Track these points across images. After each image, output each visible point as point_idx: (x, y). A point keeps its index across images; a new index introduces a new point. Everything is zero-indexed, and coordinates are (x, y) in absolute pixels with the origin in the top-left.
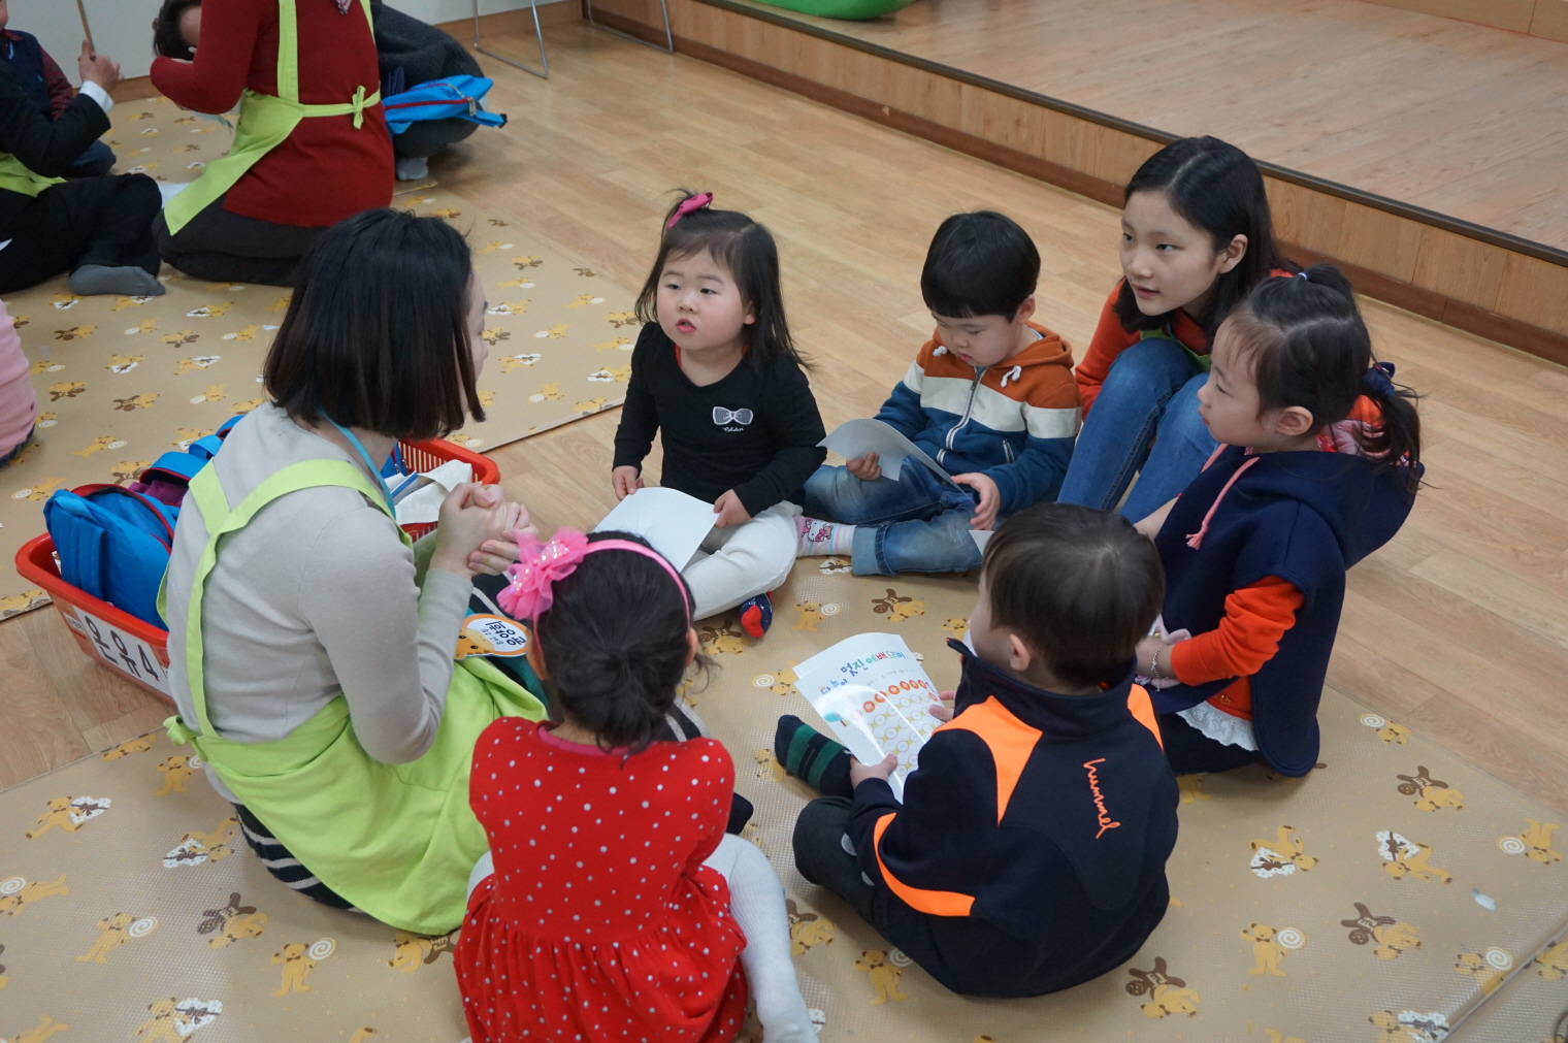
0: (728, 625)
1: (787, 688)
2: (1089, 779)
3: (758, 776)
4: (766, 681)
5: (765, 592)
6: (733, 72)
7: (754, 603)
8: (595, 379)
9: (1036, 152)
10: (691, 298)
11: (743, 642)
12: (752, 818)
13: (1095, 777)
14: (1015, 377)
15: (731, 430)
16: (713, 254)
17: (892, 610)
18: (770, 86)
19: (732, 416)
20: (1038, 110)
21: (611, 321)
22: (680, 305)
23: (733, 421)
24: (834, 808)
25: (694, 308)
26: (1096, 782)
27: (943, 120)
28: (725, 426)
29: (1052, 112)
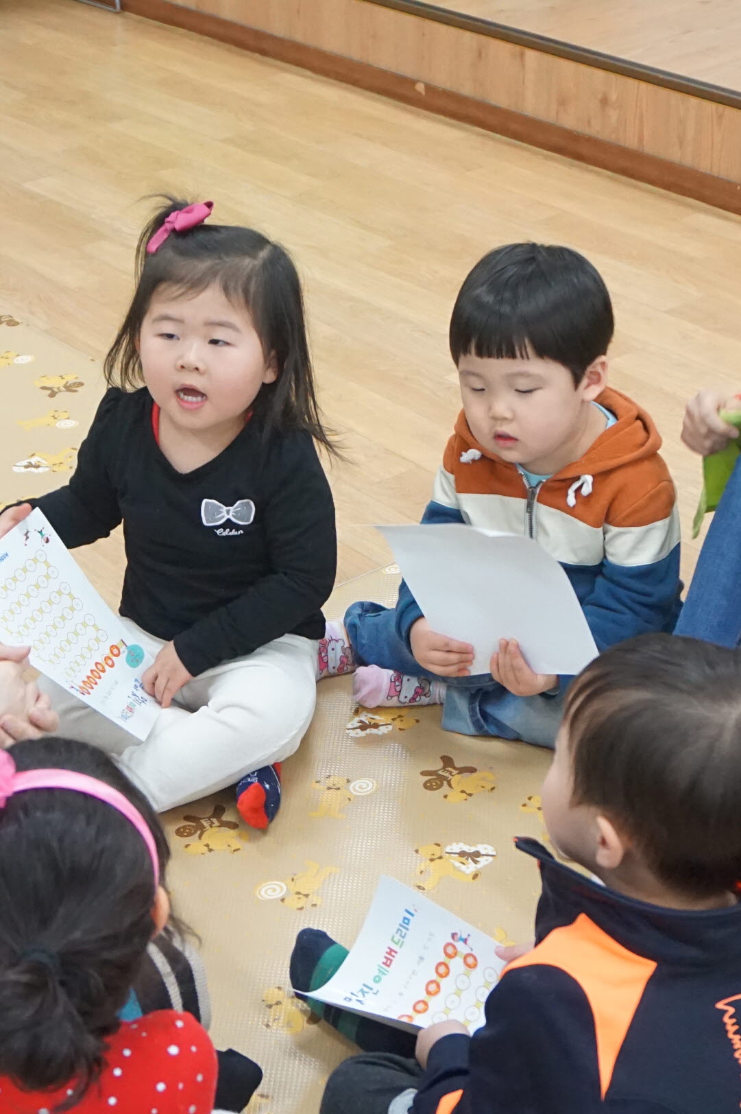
0: (218, 812)
1: (304, 899)
2: (725, 1024)
3: (268, 1026)
4: (274, 890)
5: (271, 762)
6: (206, 38)
7: (255, 780)
8: (23, 470)
9: (630, 142)
10: (194, 351)
11: (240, 836)
12: (261, 1086)
13: (734, 1020)
14: (587, 490)
15: (226, 533)
16: (226, 289)
17: (450, 785)
18: (257, 55)
19: (227, 513)
20: (632, 83)
21: (44, 388)
22: (180, 363)
23: (229, 520)
24: (377, 1069)
25: (201, 366)
26: (736, 1027)
27: (500, 99)
28: (218, 527)
29: (651, 86)
